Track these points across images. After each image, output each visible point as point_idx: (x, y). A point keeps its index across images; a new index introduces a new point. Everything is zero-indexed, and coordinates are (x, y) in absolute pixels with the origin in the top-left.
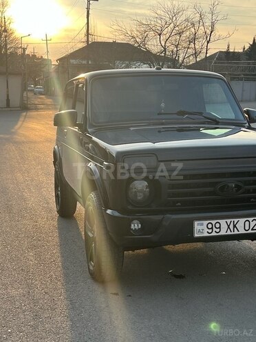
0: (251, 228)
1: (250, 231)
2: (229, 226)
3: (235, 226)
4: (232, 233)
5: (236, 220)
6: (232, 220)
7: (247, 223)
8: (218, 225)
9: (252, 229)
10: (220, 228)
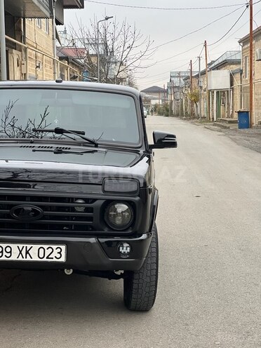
0: (46, 256)
1: (45, 259)
2: (21, 252)
3: (27, 252)
4: (25, 259)
5: (29, 246)
6: (25, 246)
7: (42, 250)
8: (8, 250)
9: (47, 258)
10: (11, 252)
